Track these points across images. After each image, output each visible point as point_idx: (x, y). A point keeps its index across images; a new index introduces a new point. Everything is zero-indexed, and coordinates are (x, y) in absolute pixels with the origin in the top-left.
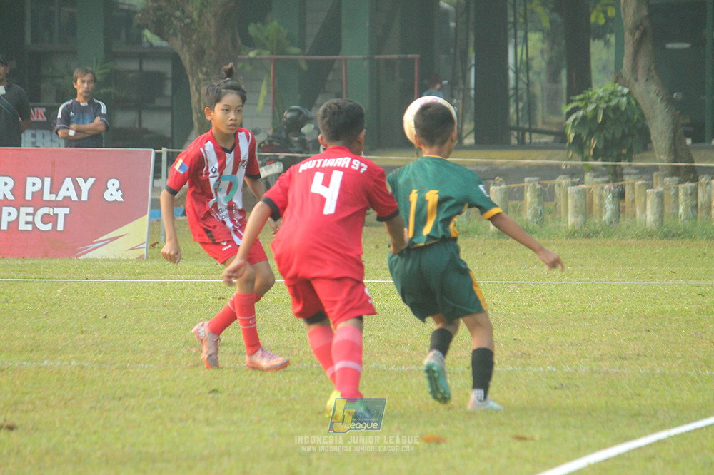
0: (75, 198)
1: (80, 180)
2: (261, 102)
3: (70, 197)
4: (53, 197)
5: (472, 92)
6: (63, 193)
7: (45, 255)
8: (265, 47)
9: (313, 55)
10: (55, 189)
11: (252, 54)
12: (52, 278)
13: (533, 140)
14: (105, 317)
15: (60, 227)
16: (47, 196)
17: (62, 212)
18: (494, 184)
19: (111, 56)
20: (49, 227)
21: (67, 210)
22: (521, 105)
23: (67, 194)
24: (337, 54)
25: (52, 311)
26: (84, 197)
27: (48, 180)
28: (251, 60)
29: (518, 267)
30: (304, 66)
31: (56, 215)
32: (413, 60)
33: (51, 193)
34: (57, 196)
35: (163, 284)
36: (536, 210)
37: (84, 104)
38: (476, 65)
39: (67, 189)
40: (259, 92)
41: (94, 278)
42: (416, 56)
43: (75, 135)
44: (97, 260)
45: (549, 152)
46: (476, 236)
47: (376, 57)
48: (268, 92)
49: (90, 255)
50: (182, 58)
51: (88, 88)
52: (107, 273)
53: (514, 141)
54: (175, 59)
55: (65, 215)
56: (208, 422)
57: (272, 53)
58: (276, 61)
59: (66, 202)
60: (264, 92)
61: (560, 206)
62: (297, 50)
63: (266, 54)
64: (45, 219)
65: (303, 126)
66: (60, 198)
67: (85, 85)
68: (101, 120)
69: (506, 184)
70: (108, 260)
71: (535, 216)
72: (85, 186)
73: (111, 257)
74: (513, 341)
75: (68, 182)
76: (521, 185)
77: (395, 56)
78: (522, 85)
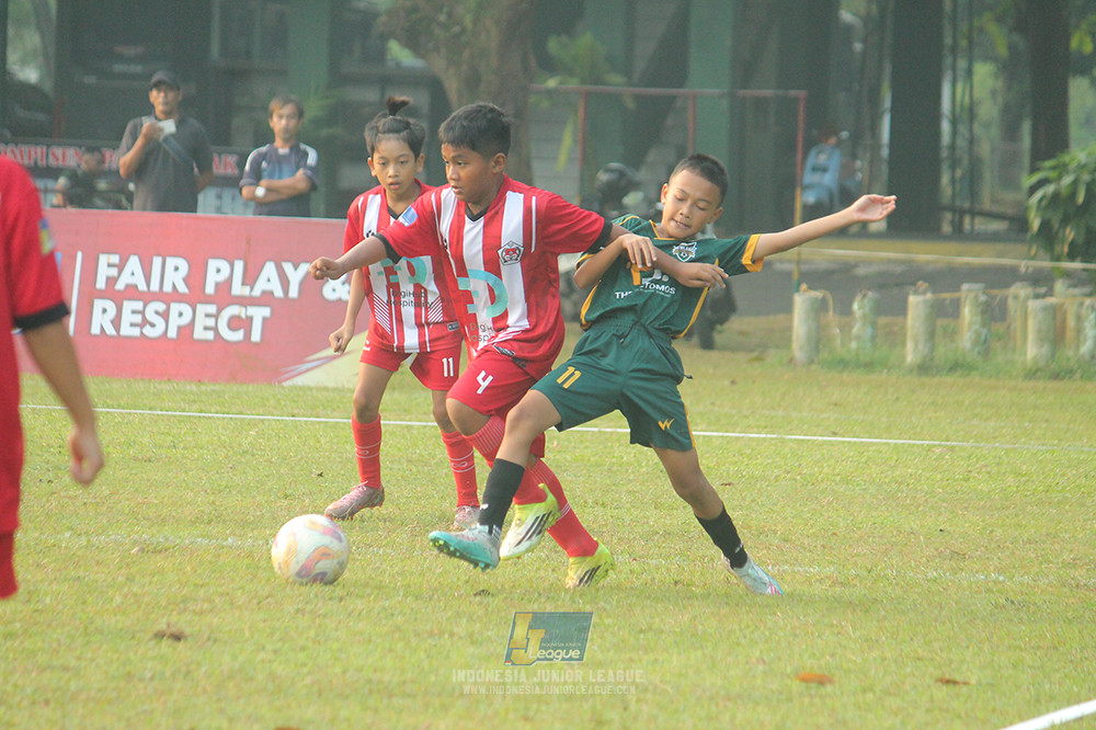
0: (279, 293)
1: (288, 267)
2: (563, 157)
3: (272, 293)
4: (246, 291)
5: (885, 152)
6: (261, 286)
7: (233, 377)
8: (571, 73)
9: (646, 86)
10: (250, 278)
11: (552, 83)
12: (241, 413)
13: (976, 228)
14: (321, 475)
15: (256, 336)
16: (238, 289)
17: (259, 314)
18: (916, 292)
19: (338, 79)
20: (238, 336)
21: (266, 312)
22: (959, 173)
23: (268, 287)
24: (681, 85)
25: (241, 462)
26: (294, 293)
27: (239, 265)
28: (550, 93)
29: (948, 421)
30: (630, 104)
31: (250, 319)
32: (796, 99)
33: (244, 284)
34: (252, 289)
35: (409, 428)
36: (978, 334)
37: (283, 151)
38: (893, 110)
39: (268, 279)
40: (559, 140)
41: (304, 416)
42: (802, 93)
43: (266, 196)
44: (310, 389)
45: (1000, 246)
46: (886, 371)
47: (742, 92)
48: (575, 141)
49: (299, 381)
50: (447, 84)
51: (287, 125)
52: (325, 408)
53: (947, 228)
54: (436, 88)
55: (265, 320)
56: (472, 639)
57: (583, 81)
58: (588, 95)
59: (266, 298)
60: (568, 140)
61: (1015, 329)
62: (617, 79)
63: (573, 84)
64: (234, 323)
65: (625, 194)
66: (257, 292)
67: (284, 122)
68: (305, 174)
69: (934, 292)
70: (326, 389)
71: (976, 343)
72: (296, 275)
73: (331, 384)
74: (938, 532)
75: (270, 269)
76: (956, 295)
77: (769, 93)
78: (961, 143)
